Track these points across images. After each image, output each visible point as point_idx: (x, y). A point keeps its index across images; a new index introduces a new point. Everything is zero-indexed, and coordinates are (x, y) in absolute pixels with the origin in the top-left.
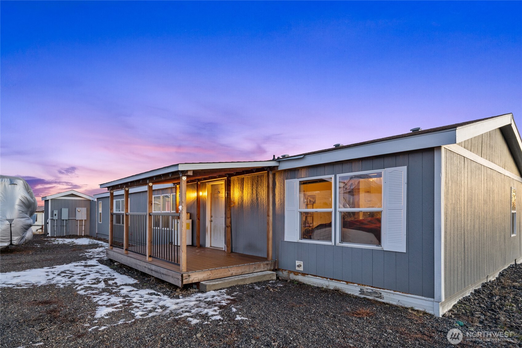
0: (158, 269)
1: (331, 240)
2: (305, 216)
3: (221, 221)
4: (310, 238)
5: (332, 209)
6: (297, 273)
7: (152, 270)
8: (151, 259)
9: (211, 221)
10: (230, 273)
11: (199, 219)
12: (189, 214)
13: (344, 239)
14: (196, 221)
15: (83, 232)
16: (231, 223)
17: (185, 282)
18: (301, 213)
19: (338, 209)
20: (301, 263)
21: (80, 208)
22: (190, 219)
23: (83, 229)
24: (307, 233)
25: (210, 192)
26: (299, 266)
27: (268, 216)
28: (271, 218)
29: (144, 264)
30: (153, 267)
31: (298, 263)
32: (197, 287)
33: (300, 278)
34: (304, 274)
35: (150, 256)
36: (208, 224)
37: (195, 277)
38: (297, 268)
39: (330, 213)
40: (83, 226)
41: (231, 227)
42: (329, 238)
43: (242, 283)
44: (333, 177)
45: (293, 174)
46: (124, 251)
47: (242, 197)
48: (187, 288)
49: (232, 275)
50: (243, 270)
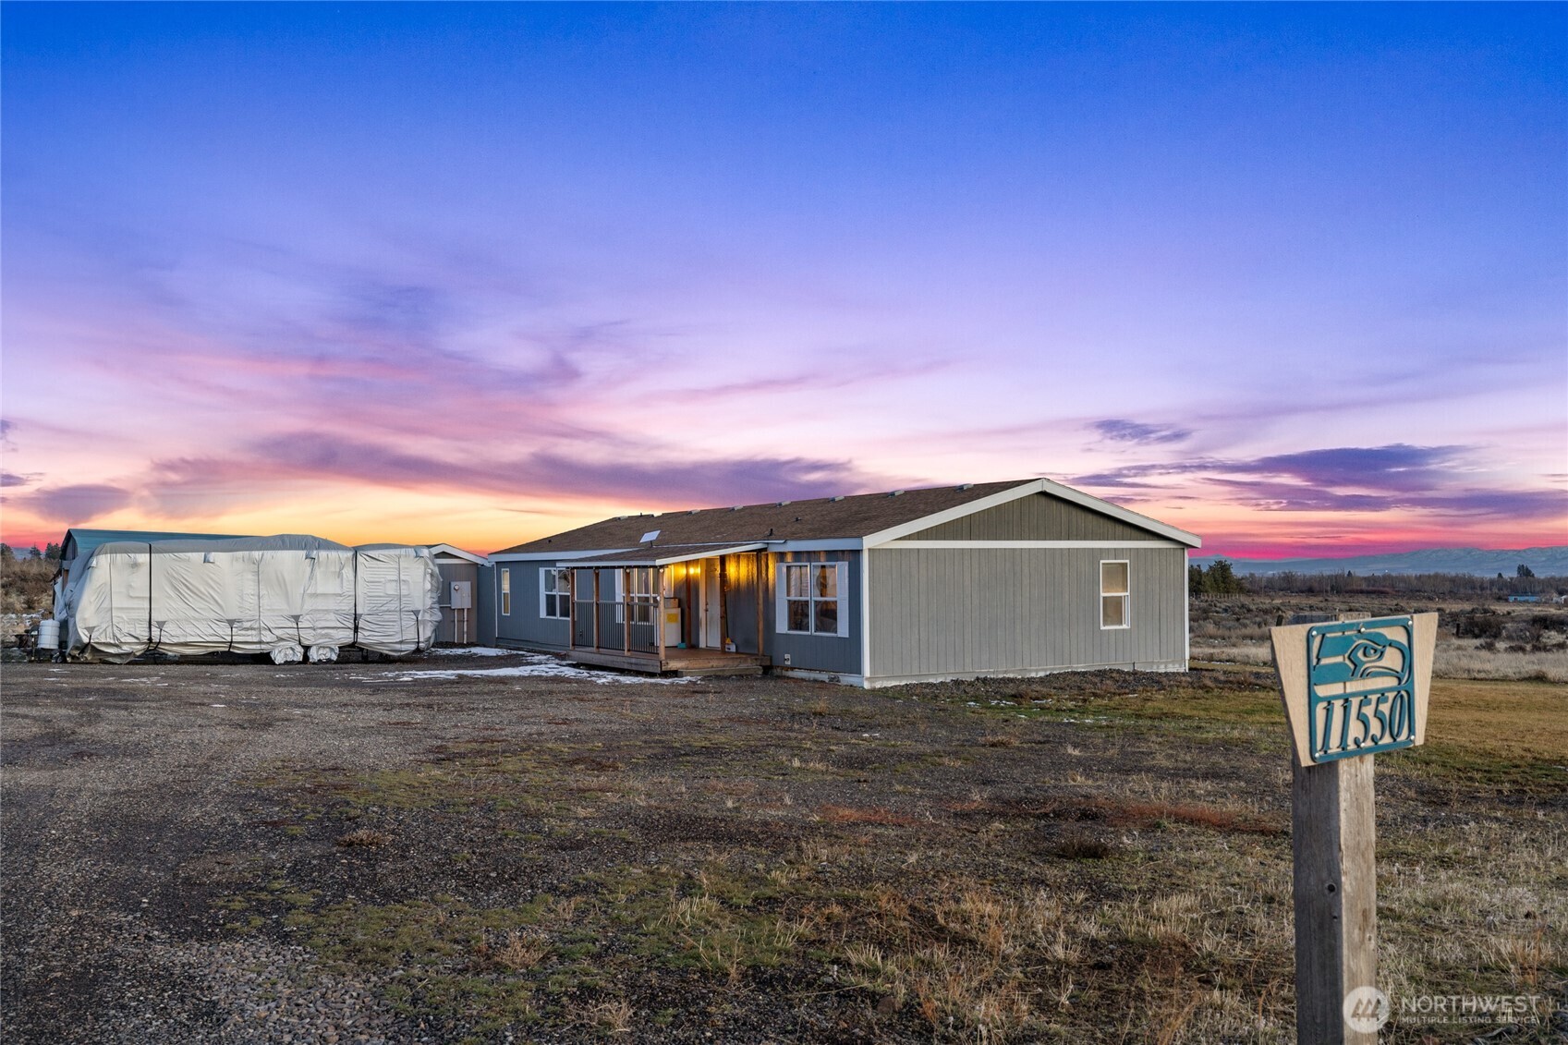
0: (638, 661)
1: (809, 630)
2: (791, 605)
3: (716, 610)
4: (796, 629)
5: (809, 598)
6: (787, 668)
7: (631, 664)
8: (629, 654)
9: (707, 610)
11: (689, 608)
12: (677, 600)
13: (817, 628)
14: (687, 610)
15: (465, 636)
16: (726, 612)
17: (664, 668)
18: (787, 601)
19: (813, 598)
20: (789, 656)
21: (458, 583)
22: (679, 606)
23: (465, 630)
24: (793, 625)
25: (704, 568)
26: (788, 660)
27: (758, 604)
28: (761, 607)
29: (624, 659)
30: (633, 661)
31: (787, 656)
32: (675, 673)
33: (790, 674)
34: (792, 669)
35: (629, 650)
36: (702, 614)
37: (674, 665)
38: (786, 663)
39: (808, 601)
40: (465, 623)
41: (726, 617)
42: (807, 629)
44: (808, 564)
45: (781, 556)
46: (594, 649)
47: (738, 580)
48: (665, 674)
49: (712, 667)
50: (725, 663)
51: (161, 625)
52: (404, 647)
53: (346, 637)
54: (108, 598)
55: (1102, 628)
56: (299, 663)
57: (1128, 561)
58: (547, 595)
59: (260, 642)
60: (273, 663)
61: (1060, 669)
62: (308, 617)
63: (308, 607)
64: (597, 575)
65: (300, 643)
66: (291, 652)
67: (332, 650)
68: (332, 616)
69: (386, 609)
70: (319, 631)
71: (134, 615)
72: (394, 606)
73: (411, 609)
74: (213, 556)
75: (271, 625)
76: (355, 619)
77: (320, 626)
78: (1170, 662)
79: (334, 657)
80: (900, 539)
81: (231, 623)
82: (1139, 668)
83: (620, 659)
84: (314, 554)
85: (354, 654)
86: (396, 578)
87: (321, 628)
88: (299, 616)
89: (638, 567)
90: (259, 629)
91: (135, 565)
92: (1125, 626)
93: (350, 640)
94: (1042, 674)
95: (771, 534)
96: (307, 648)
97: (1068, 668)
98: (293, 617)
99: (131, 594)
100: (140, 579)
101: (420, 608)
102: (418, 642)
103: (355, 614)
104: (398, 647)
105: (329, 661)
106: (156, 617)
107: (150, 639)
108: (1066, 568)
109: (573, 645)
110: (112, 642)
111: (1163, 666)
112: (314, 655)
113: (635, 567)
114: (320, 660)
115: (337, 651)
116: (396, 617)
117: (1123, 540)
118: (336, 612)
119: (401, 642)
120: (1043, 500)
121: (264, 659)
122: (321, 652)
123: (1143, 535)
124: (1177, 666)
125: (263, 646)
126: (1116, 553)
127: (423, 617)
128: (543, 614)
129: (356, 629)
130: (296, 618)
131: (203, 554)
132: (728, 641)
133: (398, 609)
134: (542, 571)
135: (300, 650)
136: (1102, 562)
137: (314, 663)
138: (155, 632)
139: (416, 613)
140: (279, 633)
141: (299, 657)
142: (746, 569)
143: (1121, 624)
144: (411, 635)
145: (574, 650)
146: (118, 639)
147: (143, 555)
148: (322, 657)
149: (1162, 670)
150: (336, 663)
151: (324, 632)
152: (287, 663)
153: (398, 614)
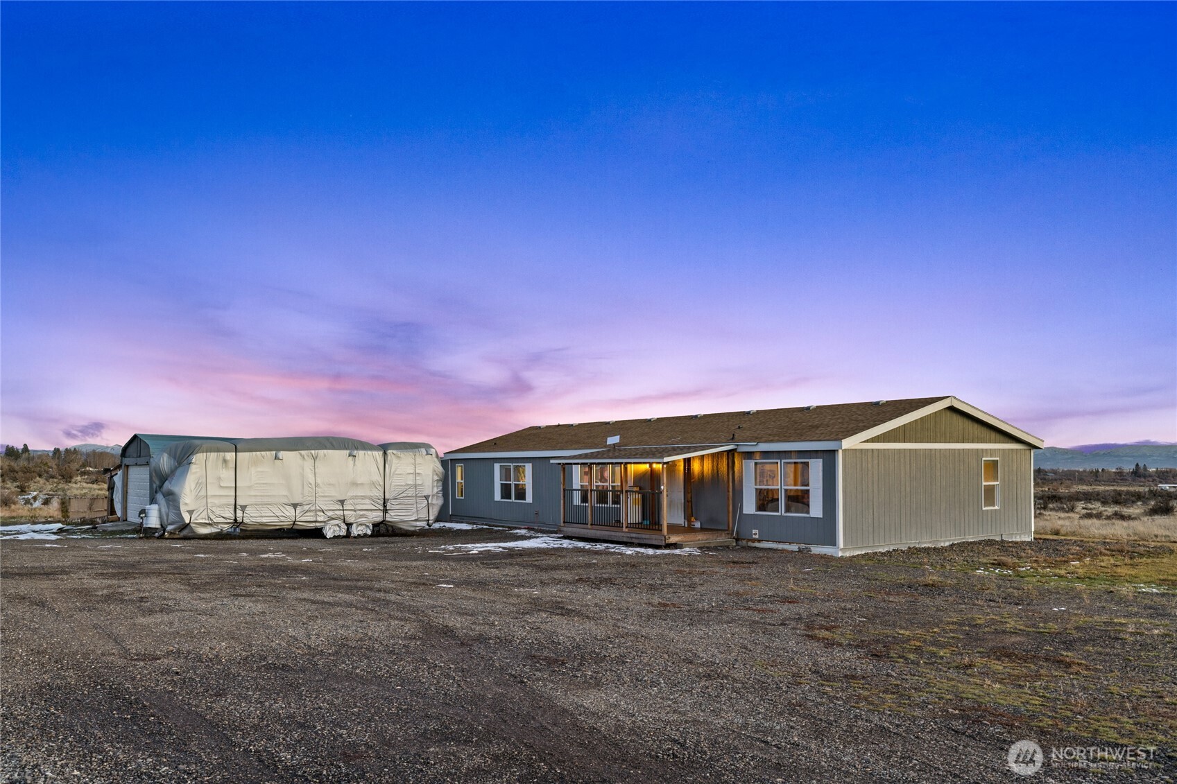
1: (778, 511)
2: (759, 492)
3: (677, 495)
4: (765, 510)
5: (779, 487)
6: (754, 541)
7: (631, 537)
8: (627, 530)
9: (667, 496)
10: (698, 538)
13: (788, 510)
14: (650, 496)
16: (691, 498)
17: (667, 541)
18: (756, 489)
19: (783, 487)
20: (757, 531)
24: (761, 507)
26: (755, 534)
27: (728, 491)
28: (731, 494)
29: (623, 534)
30: (633, 535)
31: (754, 531)
32: (676, 546)
33: (757, 544)
34: (759, 541)
35: (627, 527)
37: (674, 539)
38: (754, 536)
39: (778, 489)
41: (691, 501)
42: (777, 510)
43: (707, 545)
44: (779, 461)
45: (749, 455)
46: (589, 526)
47: (703, 473)
48: (668, 546)
49: (699, 540)
50: (708, 537)
51: (243, 508)
52: (418, 524)
53: (377, 516)
54: (204, 486)
55: (984, 509)
56: (344, 537)
57: (998, 459)
58: (502, 484)
59: (316, 522)
60: (325, 537)
61: (959, 539)
62: (351, 501)
63: (351, 494)
64: (564, 469)
65: (344, 522)
66: (338, 529)
67: (368, 526)
68: (368, 501)
69: (405, 495)
70: (358, 512)
71: (224, 501)
72: (411, 492)
73: (423, 495)
74: (282, 454)
75: (324, 508)
76: (384, 503)
77: (360, 508)
78: (1022, 534)
79: (369, 532)
80: (864, 442)
81: (295, 506)
82: (1005, 538)
83: (620, 534)
84: (355, 452)
85: (383, 530)
86: (412, 471)
87: (359, 510)
88: (344, 501)
89: (612, 463)
90: (316, 511)
91: (225, 461)
92: (996, 507)
93: (380, 519)
94: (947, 544)
95: (733, 438)
96: (349, 525)
97: (963, 539)
98: (340, 501)
99: (222, 485)
100: (228, 475)
101: (430, 494)
102: (428, 520)
103: (384, 499)
104: (415, 523)
105: (365, 535)
106: (240, 502)
107: (236, 520)
108: (962, 464)
109: (564, 522)
110: (207, 522)
111: (1018, 537)
112: (355, 531)
113: (609, 463)
114: (359, 535)
115: (371, 528)
116: (412, 501)
117: (995, 443)
118: (371, 498)
119: (416, 520)
120: (948, 413)
121: (317, 533)
122: (359, 528)
123: (1007, 439)
124: (1027, 536)
125: (318, 524)
126: (992, 452)
127: (432, 500)
128: (497, 497)
129: (385, 511)
130: (342, 502)
131: (274, 452)
132: (693, 519)
133: (414, 495)
134: (497, 467)
135: (344, 527)
136: (984, 459)
137: (355, 537)
138: (239, 513)
139: (427, 497)
140: (330, 514)
141: (343, 533)
142: (710, 466)
143: (994, 505)
144: (423, 515)
145: (564, 526)
146: (211, 520)
147: (230, 453)
148: (360, 532)
149: (1018, 540)
150: (370, 536)
151: (362, 513)
152: (335, 537)
153: (414, 498)
